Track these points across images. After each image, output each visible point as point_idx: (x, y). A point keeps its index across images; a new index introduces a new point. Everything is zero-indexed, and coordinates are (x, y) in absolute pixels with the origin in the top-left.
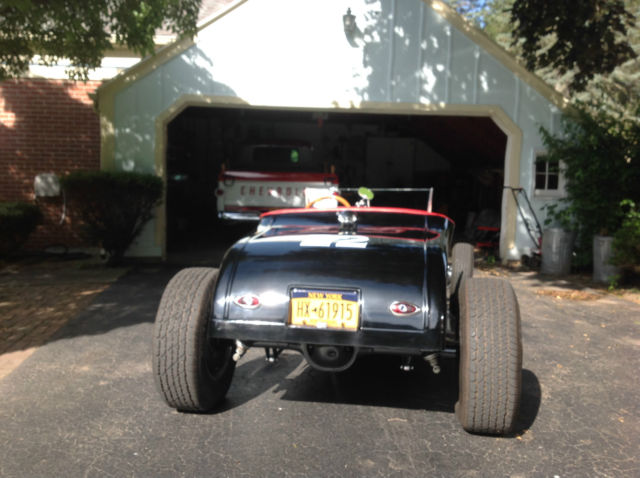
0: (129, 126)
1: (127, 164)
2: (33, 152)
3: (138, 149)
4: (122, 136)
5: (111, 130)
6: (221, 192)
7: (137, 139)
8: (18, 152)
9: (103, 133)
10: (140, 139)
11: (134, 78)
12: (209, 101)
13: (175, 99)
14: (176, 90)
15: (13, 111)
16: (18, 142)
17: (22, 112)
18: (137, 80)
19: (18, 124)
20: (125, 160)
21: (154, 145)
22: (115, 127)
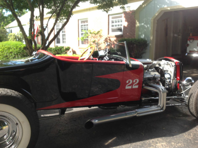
0: (143, 22)
1: (142, 36)
2: (131, 34)
3: (145, 30)
4: (141, 26)
5: (138, 25)
6: (188, 45)
7: (145, 27)
8: (128, 34)
9: (136, 26)
10: (146, 27)
11: (145, 5)
12: (169, 9)
13: (157, 10)
14: (158, 7)
15: (127, 22)
16: (128, 31)
17: (129, 22)
18: (146, 6)
19: (128, 25)
20: (142, 35)
21: (150, 29)
22: (139, 23)
